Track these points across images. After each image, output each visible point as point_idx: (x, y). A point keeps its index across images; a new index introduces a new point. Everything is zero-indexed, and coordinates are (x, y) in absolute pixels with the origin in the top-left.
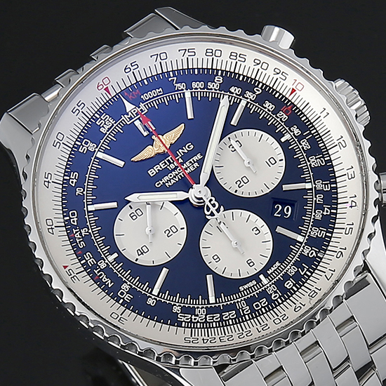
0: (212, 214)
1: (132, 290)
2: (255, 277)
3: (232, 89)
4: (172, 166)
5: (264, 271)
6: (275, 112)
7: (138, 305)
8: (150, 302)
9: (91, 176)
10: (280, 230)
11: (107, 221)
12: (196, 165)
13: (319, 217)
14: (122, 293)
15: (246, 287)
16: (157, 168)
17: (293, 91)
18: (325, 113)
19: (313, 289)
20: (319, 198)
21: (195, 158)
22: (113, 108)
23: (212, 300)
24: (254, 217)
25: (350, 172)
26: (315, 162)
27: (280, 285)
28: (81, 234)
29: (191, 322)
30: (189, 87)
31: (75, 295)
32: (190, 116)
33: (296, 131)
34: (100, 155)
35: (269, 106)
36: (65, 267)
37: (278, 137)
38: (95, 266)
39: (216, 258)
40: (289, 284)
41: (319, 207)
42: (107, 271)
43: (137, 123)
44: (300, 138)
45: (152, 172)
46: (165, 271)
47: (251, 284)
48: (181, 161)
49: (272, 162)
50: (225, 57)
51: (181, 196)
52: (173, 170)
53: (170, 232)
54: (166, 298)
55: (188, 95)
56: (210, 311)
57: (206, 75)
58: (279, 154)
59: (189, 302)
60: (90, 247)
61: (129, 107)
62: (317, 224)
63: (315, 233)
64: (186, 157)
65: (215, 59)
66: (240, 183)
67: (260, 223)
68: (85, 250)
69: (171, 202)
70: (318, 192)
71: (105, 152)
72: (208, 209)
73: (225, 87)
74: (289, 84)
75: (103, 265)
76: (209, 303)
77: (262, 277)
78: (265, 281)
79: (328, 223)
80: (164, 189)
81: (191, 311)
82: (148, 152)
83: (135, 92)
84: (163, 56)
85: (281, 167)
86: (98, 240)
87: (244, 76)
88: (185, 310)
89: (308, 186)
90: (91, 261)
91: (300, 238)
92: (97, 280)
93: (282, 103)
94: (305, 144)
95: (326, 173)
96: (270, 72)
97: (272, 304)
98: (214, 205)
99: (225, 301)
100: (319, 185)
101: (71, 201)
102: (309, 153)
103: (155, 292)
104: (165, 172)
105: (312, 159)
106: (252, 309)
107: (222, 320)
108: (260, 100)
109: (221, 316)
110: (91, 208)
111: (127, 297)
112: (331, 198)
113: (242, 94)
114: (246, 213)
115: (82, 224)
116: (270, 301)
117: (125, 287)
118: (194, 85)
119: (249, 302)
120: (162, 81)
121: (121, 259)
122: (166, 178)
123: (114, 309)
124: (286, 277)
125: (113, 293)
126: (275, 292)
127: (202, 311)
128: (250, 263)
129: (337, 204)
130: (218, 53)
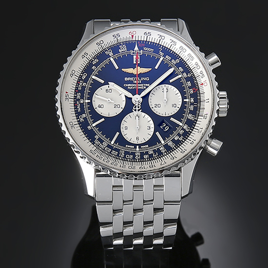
0: (135, 110)
1: (85, 119)
2: (135, 145)
3: (180, 68)
4: (136, 82)
5: (140, 145)
6: (190, 88)
7: (84, 125)
8: (89, 127)
9: (102, 65)
10: (157, 133)
11: (96, 86)
12: (145, 87)
13: (176, 139)
14: (81, 117)
15: (129, 146)
16: (129, 79)
17: (202, 84)
18: (207, 101)
19: (153, 164)
20: (182, 132)
21: (146, 85)
22: (130, 45)
23: (112, 143)
24: (152, 122)
25: (200, 130)
26: (190, 117)
27: (142, 154)
28: (82, 84)
29: (98, 145)
30: (164, 56)
31: (61, 106)
32: (156, 68)
33: (192, 100)
34: (112, 59)
35: (189, 83)
36: (67, 93)
37: (184, 97)
38: (79, 100)
39: (126, 128)
40: (146, 157)
41: (179, 135)
42: (82, 105)
43: (135, 57)
44: (192, 104)
45: (126, 79)
46: (103, 119)
47: (131, 147)
48: (140, 82)
49: (174, 106)
50: (186, 54)
51: (130, 95)
52: (135, 84)
53: (116, 106)
54: (96, 130)
55: (161, 59)
56: (109, 146)
57: (174, 56)
58: (179, 104)
59: (103, 137)
60: (82, 91)
61: (136, 48)
62: (173, 141)
63: (170, 144)
64: (144, 82)
65: (182, 52)
66: (156, 106)
67: (153, 126)
68: (79, 91)
69: (126, 96)
70: (183, 129)
71: (115, 60)
72: (135, 107)
73: (178, 65)
74: (203, 80)
75: (82, 102)
76: (110, 143)
77: (138, 147)
78: (138, 149)
79: (178, 143)
80: (126, 88)
81: (102, 141)
82: (130, 70)
83: (143, 44)
84: (163, 38)
85: (176, 110)
86: (87, 91)
87: (188, 66)
88: (99, 139)
89: (181, 124)
90: (78, 97)
91: (163, 142)
92: (75, 105)
93: (195, 86)
94: (192, 108)
95: (192, 124)
96: (199, 71)
97: (134, 160)
98: (138, 107)
99: (117, 146)
100: (185, 127)
101: (88, 70)
102: (191, 112)
103: (94, 125)
104: (131, 82)
105: (190, 115)
106: (125, 156)
107: (110, 153)
108: (187, 79)
109: (111, 151)
110: (93, 77)
111: (82, 120)
112: (186, 135)
113: (182, 72)
114: (150, 119)
115: (86, 81)
116: (134, 158)
117: (84, 115)
118: (167, 57)
119: (126, 153)
120: (156, 47)
121: (91, 104)
122: (130, 85)
123: (73, 121)
124: (147, 153)
125: (78, 114)
126: (138, 156)
127: (106, 144)
128: (138, 139)
129: (187, 138)
130: (184, 51)
